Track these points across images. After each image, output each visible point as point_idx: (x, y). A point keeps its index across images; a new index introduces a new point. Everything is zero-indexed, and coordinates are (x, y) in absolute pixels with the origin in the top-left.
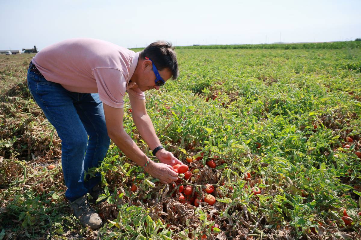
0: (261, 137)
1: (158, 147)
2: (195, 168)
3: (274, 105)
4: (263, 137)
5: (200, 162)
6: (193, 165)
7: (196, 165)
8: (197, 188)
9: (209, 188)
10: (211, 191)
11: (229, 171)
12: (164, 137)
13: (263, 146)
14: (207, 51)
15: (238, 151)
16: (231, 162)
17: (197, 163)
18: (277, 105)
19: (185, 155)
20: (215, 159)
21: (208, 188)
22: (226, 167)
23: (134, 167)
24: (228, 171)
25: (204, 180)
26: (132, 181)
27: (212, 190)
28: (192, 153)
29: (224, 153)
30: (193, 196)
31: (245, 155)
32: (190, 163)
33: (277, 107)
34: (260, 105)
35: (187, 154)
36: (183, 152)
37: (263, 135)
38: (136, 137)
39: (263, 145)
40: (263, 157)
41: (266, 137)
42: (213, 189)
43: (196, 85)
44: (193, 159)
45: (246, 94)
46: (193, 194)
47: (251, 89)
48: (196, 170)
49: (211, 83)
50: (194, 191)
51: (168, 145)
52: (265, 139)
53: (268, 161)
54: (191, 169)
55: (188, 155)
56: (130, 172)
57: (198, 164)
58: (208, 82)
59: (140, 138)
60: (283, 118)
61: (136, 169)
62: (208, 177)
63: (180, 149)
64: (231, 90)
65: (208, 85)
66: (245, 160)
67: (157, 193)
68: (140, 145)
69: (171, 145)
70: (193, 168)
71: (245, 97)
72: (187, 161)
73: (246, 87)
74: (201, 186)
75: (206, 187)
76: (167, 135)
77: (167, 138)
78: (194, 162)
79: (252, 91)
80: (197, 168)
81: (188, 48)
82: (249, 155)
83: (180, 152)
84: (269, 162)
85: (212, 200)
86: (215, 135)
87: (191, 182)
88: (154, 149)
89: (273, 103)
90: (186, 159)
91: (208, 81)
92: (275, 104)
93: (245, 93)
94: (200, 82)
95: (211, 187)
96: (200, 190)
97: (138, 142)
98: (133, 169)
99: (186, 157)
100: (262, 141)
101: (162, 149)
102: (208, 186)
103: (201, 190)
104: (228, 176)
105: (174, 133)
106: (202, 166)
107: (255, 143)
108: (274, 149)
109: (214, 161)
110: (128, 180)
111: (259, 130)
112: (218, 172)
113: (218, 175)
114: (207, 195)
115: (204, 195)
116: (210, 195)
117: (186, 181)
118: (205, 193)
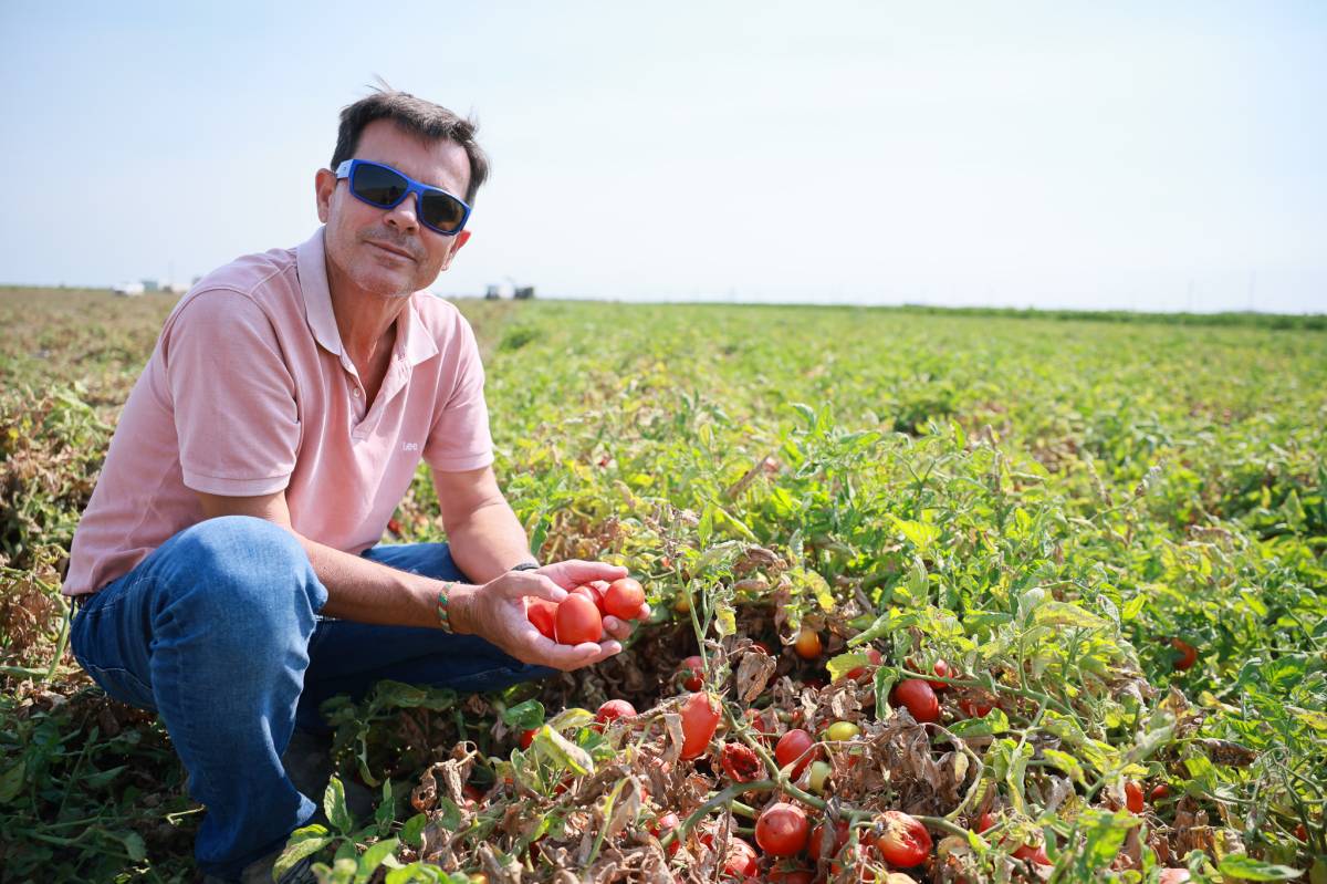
0: (1202, 614)
3: (1253, 496)
4: (1208, 615)
9: (903, 837)
10: (910, 853)
11: (1017, 753)
13: (1208, 660)
14: (954, 322)
15: (1072, 657)
16: (1035, 709)
18: (1266, 491)
21: (896, 837)
22: (998, 728)
24: (1011, 750)
27: (918, 849)
29: (989, 650)
31: (1116, 686)
33: (1267, 500)
34: (1180, 489)
37: (1211, 605)
39: (1209, 653)
40: (1212, 712)
41: (1227, 617)
42: (923, 842)
43: (894, 406)
45: (1113, 449)
47: (1138, 428)
49: (959, 402)
52: (1222, 627)
53: (1254, 733)
58: (944, 397)
60: (1309, 545)
64: (1043, 433)
65: (944, 410)
66: (1110, 711)
71: (1106, 459)
73: (1114, 419)
74: (856, 816)
75: (886, 825)
79: (1140, 435)
81: (884, 310)
82: (1133, 688)
84: (1256, 740)
86: (946, 557)
89: (1243, 487)
91: (949, 393)
92: (1259, 489)
93: (1107, 443)
94: (913, 398)
95: (914, 832)
100: (1206, 635)
102: (898, 825)
103: (854, 840)
104: (1009, 777)
107: (1163, 640)
108: (1281, 673)
111: (1193, 573)
112: (961, 748)
113: (960, 764)
114: (886, 873)
115: (866, 868)
116: (901, 879)
117: (780, 769)
118: (873, 858)
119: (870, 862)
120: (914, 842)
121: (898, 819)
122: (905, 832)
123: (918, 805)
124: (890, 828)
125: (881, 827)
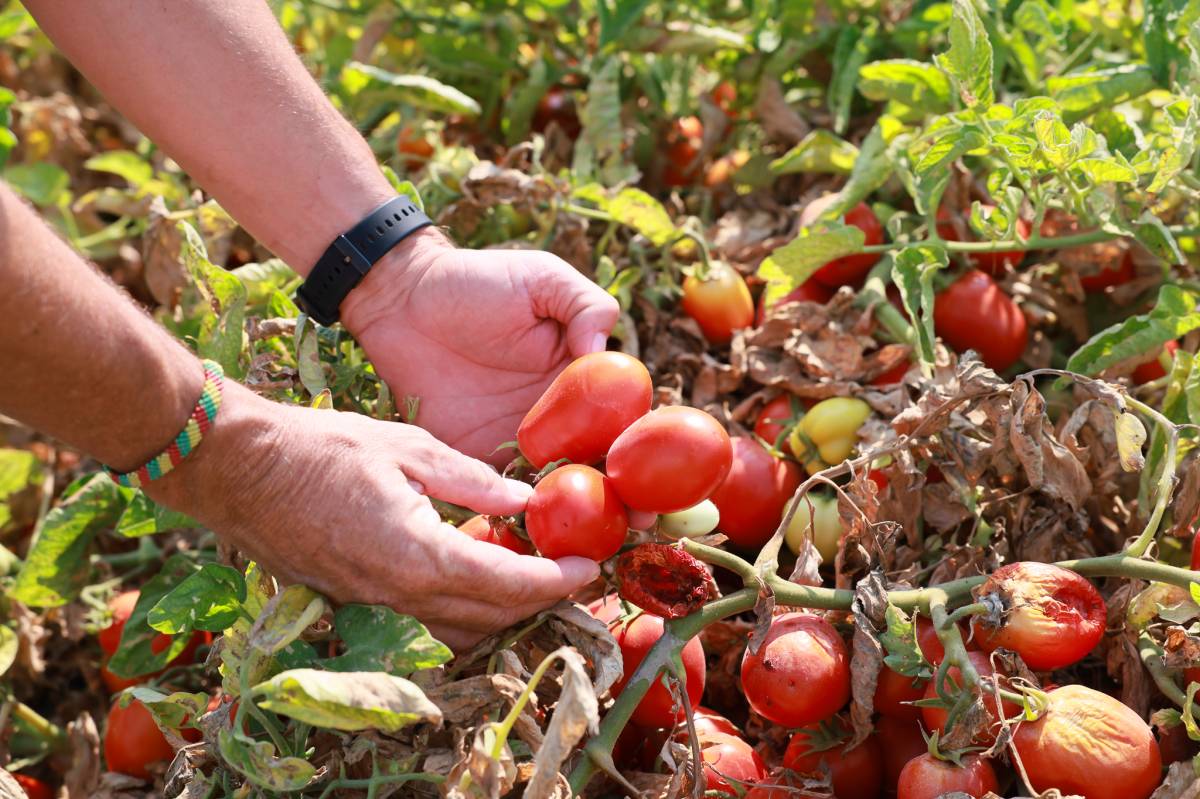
1: (355, 217)
2: (806, 388)
5: (848, 313)
6: (776, 354)
7: (813, 360)
8: (901, 623)
9: (1049, 611)
10: (1075, 638)
12: (375, 85)
17: (814, 336)
19: (654, 254)
20: (1012, 254)
21: (1035, 613)
23: (97, 495)
25: (949, 520)
26: (94, 645)
27: (1088, 626)
28: (730, 229)
30: (864, 728)
32: (738, 346)
35: (684, 247)
36: (625, 233)
38: (43, 127)
42: (1088, 609)
44: (758, 289)
46: (863, 701)
48: (832, 415)
50: (865, 673)
51: (445, 177)
54: (761, 406)
55: (692, 258)
56: (61, 560)
57: (828, 347)
59: (91, 138)
61: (121, 503)
62: (991, 477)
63: (594, 192)
67: (433, 766)
68: (109, 218)
69: (483, 170)
70: (783, 393)
72: (690, 326)
74: (936, 596)
75: (1006, 599)
76: (406, 65)
77: (419, 92)
78: (782, 329)
80: (829, 395)
83: (598, 226)
85: (1115, 754)
87: (811, 563)
88: (312, 248)
90: (675, 306)
95: (1064, 592)
96: (935, 649)
97: (77, 190)
98: (83, 519)
99: (681, 279)
101: (423, 241)
102: (1029, 586)
103: (957, 649)
105: (477, 29)
106: (889, 356)
109: (998, 276)
110: (49, 647)
112: (1122, 403)
113: (1128, 435)
114: (1042, 693)
115: (1004, 698)
116: (1075, 696)
117: (752, 562)
118: (1009, 675)
119: (1005, 685)
120: (1074, 611)
121: (1023, 577)
122: (1048, 599)
123: (1046, 539)
124: (1019, 601)
125: (999, 605)
